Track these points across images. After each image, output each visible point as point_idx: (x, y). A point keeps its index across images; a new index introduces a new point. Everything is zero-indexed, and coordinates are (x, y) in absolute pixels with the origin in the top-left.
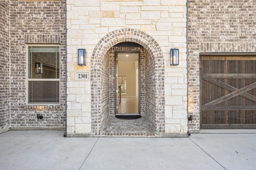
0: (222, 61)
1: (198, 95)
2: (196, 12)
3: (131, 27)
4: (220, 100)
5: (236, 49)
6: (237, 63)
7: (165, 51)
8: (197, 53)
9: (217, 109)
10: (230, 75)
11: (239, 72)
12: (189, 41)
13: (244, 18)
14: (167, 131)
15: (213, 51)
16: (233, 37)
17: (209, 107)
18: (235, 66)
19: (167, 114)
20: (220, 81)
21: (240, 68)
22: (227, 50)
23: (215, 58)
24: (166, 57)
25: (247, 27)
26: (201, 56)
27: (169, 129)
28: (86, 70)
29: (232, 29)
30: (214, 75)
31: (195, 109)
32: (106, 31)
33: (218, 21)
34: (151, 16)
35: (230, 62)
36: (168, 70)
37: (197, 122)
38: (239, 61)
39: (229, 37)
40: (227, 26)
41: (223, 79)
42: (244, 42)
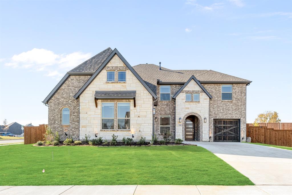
0: (221, 121)
1: (213, 131)
2: (212, 107)
3: (194, 112)
4: (220, 133)
5: (224, 118)
6: (226, 122)
7: (203, 118)
8: (213, 119)
9: (219, 136)
10: (224, 125)
11: (226, 124)
12: (210, 115)
13: (227, 108)
14: (203, 140)
15: (217, 118)
16: (224, 114)
17: (217, 135)
18: (225, 123)
19: (203, 136)
20: (220, 127)
21: (227, 123)
22: (222, 118)
23: (219, 120)
24: (203, 120)
25: (228, 111)
26: (214, 119)
27: (204, 140)
28: (181, 123)
29: (223, 112)
30: (218, 125)
31: (212, 135)
32: (186, 113)
33: (219, 109)
34: (199, 109)
35: (224, 121)
36: (204, 124)
37: (212, 139)
38: (226, 121)
39: (222, 114)
40: (222, 111)
41: (221, 127)
42: (226, 115)
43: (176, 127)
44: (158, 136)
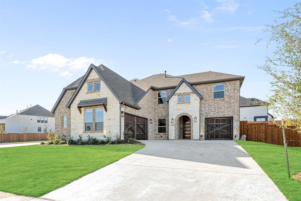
0: (213, 120)
1: (204, 130)
2: (204, 106)
3: (185, 112)
4: (213, 131)
5: (216, 116)
6: (218, 120)
7: (193, 118)
8: (204, 118)
9: (211, 134)
10: (216, 124)
11: (219, 123)
12: (200, 114)
13: (218, 107)
14: (194, 139)
15: (209, 117)
16: (215, 113)
17: (209, 133)
18: (217, 121)
19: (194, 134)
20: (213, 126)
21: (219, 121)
22: (213, 116)
23: (211, 119)
24: (194, 120)
25: (219, 109)
26: (206, 118)
28: (173, 124)
29: (215, 110)
30: (211, 124)
31: (203, 133)
32: (178, 114)
33: (210, 108)
34: (190, 109)
36: (194, 123)
37: (204, 137)
38: (219, 119)
39: (213, 113)
40: (213, 110)
41: (213, 125)
42: (218, 114)
43: (169, 127)
44: (156, 135)
